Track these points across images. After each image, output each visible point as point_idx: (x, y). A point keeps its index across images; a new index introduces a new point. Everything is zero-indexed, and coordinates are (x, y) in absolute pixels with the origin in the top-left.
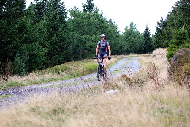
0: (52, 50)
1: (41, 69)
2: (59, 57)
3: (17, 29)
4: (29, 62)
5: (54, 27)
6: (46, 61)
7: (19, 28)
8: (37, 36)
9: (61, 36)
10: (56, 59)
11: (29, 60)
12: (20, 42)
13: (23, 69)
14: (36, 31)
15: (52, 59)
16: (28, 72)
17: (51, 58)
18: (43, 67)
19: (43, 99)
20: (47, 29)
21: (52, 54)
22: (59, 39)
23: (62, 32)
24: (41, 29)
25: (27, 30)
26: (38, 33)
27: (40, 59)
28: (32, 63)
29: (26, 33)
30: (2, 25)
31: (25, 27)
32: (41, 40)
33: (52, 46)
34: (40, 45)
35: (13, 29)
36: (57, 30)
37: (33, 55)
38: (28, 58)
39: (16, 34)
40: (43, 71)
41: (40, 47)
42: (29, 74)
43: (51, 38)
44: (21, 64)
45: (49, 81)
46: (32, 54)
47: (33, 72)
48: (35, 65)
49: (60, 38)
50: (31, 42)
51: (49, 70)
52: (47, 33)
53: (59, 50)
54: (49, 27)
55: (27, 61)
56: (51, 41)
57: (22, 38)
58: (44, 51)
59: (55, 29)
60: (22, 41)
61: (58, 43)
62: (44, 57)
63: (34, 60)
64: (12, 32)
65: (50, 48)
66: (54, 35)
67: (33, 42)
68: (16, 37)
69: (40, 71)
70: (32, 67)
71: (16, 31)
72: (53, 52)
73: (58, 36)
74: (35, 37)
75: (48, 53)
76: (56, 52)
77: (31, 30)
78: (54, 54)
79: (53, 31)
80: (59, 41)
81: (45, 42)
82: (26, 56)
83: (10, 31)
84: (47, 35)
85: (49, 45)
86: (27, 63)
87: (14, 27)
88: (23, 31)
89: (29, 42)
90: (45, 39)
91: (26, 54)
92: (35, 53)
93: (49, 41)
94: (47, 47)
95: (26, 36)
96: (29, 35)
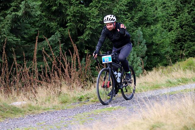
0: (182, 35)
1: (166, 65)
2: (194, 45)
4: (147, 55)
6: (173, 52)
7: (129, 3)
8: (159, 14)
10: (189, 48)
11: (146, 52)
12: (133, 25)
13: (139, 66)
14: (156, 7)
15: (182, 48)
16: (146, 70)
18: (169, 62)
21: (183, 41)
22: (192, 17)
24: (163, 3)
25: (142, 5)
26: (159, 10)
27: (164, 50)
28: (153, 57)
29: (141, 11)
31: (139, 2)
32: (165, 20)
33: (182, 29)
34: (163, 27)
35: (120, 5)
37: (152, 44)
38: (146, 49)
39: (126, 13)
40: (169, 67)
41: (163, 31)
42: (147, 73)
43: (179, 15)
44: (134, 58)
45: (179, 83)
46: (151, 42)
47: (154, 71)
48: (157, 59)
50: (149, 24)
51: (179, 65)
53: (193, 34)
55: (144, 53)
56: (180, 21)
57: (135, 18)
58: (169, 37)
59: (186, 2)
60: (134, 23)
61: (191, 23)
62: (169, 46)
63: (155, 52)
64: (118, 10)
65: (179, 31)
66: (184, 12)
67: (152, 24)
68: (126, 17)
69: (165, 69)
70: (152, 63)
71: (124, 9)
72: (184, 38)
73: (191, 12)
74: (155, 16)
75: (177, 39)
76: (189, 38)
77: (148, 6)
78: (187, 41)
79: (183, 5)
80: (193, 20)
81: (171, 22)
82: (142, 46)
83: (115, 9)
84: (174, 11)
85: (177, 27)
86: (144, 56)
87: (121, 3)
88: (136, 8)
89: (145, 24)
90: (171, 18)
91: (142, 43)
92: (155, 40)
93: (178, 21)
94: (174, 31)
95: (141, 15)
96: (146, 14)
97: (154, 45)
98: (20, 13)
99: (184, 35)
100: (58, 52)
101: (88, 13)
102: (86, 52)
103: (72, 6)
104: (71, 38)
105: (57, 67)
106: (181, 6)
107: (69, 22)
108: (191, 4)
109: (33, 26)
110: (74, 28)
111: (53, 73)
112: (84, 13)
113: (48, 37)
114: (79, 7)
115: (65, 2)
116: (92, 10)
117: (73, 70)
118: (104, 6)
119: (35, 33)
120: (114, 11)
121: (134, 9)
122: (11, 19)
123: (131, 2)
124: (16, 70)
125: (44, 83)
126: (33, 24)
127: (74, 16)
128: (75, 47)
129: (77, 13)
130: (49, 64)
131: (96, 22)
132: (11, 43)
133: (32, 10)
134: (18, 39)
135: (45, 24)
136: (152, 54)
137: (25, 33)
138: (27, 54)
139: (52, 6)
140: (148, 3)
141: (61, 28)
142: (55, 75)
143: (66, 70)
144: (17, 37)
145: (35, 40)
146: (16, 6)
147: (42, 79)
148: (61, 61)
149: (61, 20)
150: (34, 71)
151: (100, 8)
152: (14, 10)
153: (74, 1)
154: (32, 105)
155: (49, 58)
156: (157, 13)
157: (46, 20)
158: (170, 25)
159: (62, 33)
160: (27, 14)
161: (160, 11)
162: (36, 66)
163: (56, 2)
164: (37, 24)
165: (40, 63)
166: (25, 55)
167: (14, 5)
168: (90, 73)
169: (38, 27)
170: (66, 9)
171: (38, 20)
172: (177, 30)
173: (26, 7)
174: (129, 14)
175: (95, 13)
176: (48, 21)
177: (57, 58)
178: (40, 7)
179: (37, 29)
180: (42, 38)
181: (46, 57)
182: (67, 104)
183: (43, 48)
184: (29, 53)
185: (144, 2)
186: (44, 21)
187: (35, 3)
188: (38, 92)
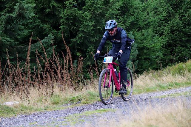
0: (172, 40)
1: (156, 69)
2: (184, 50)
3: (119, 10)
4: (137, 58)
5: (175, 5)
6: (164, 56)
7: (121, 7)
9: (186, 18)
10: (179, 53)
11: (137, 56)
14: (148, 12)
15: (173, 53)
16: (137, 74)
17: (171, 52)
18: (160, 66)
19: (158, 114)
20: (165, 8)
21: (174, 46)
22: (183, 22)
23: (188, 11)
24: (155, 8)
25: (135, 10)
26: (150, 15)
28: (144, 61)
29: (133, 15)
30: (97, 4)
31: (132, 6)
32: (156, 25)
33: (173, 34)
34: (154, 32)
35: (113, 10)
36: (181, 9)
37: (144, 48)
38: (137, 52)
39: (119, 17)
40: (159, 71)
41: (154, 36)
42: (138, 76)
43: (171, 20)
45: (169, 87)
46: (142, 46)
47: (145, 74)
48: (147, 63)
49: (185, 20)
50: (140, 29)
51: (169, 70)
52: (165, 13)
53: (184, 39)
54: (167, 4)
55: (135, 57)
56: (171, 26)
57: (127, 22)
58: (160, 41)
59: (177, 8)
60: (126, 27)
61: (182, 28)
62: (160, 51)
63: (146, 56)
64: (111, 14)
65: (169, 36)
66: (176, 17)
67: (144, 29)
68: (118, 21)
69: (155, 73)
70: (143, 66)
71: (117, 13)
72: (174, 43)
73: (182, 18)
74: (146, 21)
75: (167, 44)
76: (180, 43)
77: (140, 11)
78: (177, 46)
79: (174, 11)
80: (183, 26)
81: (163, 27)
82: (133, 49)
83: (108, 12)
84: (165, 16)
85: (168, 32)
86: (135, 60)
87: (114, 7)
88: (129, 12)
89: (137, 28)
90: (162, 23)
91: (133, 47)
92: (146, 45)
93: (169, 26)
94: (165, 36)
95: (133, 20)
96: (138, 18)
97: (145, 49)
98: (14, 15)
99: (175, 40)
100: (51, 54)
101: (81, 16)
102: (78, 55)
103: (66, 9)
104: (64, 40)
105: (49, 69)
106: (172, 12)
107: (62, 25)
108: (183, 10)
109: (26, 28)
110: (67, 30)
111: (45, 74)
112: (77, 16)
113: (42, 39)
114: (73, 10)
115: (58, 5)
116: (85, 14)
117: (66, 71)
118: (97, 9)
119: (28, 34)
120: (107, 15)
121: (127, 14)
122: (5, 20)
123: (124, 6)
124: (9, 70)
125: (37, 84)
126: (26, 26)
127: (67, 19)
128: (68, 49)
129: (70, 16)
130: (42, 66)
131: (89, 26)
132: (4, 43)
133: (26, 11)
134: (11, 40)
135: (38, 26)
136: (143, 58)
137: (19, 35)
138: (20, 55)
139: (45, 9)
140: (140, 8)
141: (54, 30)
142: (47, 76)
143: (58, 72)
144: (11, 38)
145: (29, 41)
146: (10, 8)
147: (34, 80)
148: (53, 62)
149: (54, 22)
150: (27, 71)
151: (93, 12)
152: (9, 12)
153: (67, 5)
154: (24, 106)
155: (42, 59)
156: (148, 18)
157: (39, 21)
158: (161, 30)
159: (54, 35)
160: (21, 16)
161: (152, 16)
162: (29, 67)
163: (50, 5)
164: (30, 26)
165: (33, 64)
166: (18, 56)
167: (8, 6)
168: (82, 75)
169: (31, 28)
170: (60, 12)
171: (32, 22)
172: (168, 35)
173: (20, 9)
174: (121, 18)
175: (87, 17)
176: (41, 23)
177: (50, 59)
178: (34, 9)
179: (31, 30)
180: (35, 39)
181: (39, 58)
182: (59, 105)
183: (37, 50)
184: (23, 54)
185: (136, 7)
186: (37, 23)
187: (29, 5)
188: (30, 92)
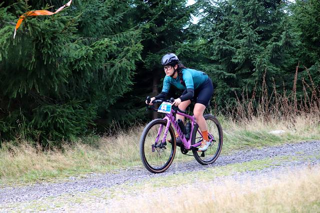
98: (280, 44)
109: (293, 56)
111: (312, 103)
113: (308, 68)
119: (295, 63)
122: (272, 49)
124: (275, 99)
125: (303, 113)
126: (293, 54)
130: (308, 94)
132: (271, 72)
133: (292, 40)
134: (278, 69)
135: (305, 54)
137: (285, 63)
138: (286, 83)
139: (312, 36)
142: (314, 105)
144: (277, 67)
145: (295, 70)
146: (277, 37)
147: (301, 109)
150: (293, 100)
152: (275, 41)
154: (291, 134)
155: (309, 88)
160: (287, 44)
162: (295, 95)
163: (317, 33)
164: (297, 54)
165: (299, 93)
166: (285, 85)
167: (275, 35)
169: (298, 57)
171: (298, 50)
173: (287, 37)
176: (307, 51)
178: (301, 37)
179: (297, 59)
180: (302, 67)
181: (306, 86)
183: (303, 78)
184: (289, 82)
186: (304, 52)
187: (295, 33)
188: (297, 121)
